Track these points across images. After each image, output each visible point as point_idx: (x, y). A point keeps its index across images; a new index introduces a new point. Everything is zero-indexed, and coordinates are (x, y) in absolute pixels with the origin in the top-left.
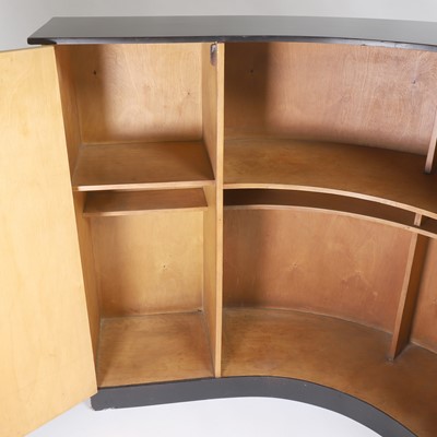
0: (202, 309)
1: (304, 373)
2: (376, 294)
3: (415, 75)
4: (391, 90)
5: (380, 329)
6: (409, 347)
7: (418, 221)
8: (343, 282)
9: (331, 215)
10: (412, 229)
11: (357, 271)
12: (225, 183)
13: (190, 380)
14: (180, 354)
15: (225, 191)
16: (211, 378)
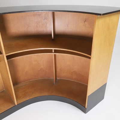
0: (4, 90)
1: (37, 95)
2: (47, 71)
3: (44, 18)
4: (39, 22)
5: (50, 78)
6: (57, 80)
7: (53, 51)
8: (39, 70)
9: (32, 55)
10: (53, 54)
11: (41, 67)
12: (6, 54)
13: (9, 109)
14: (3, 104)
15: (6, 56)
16: (14, 106)
